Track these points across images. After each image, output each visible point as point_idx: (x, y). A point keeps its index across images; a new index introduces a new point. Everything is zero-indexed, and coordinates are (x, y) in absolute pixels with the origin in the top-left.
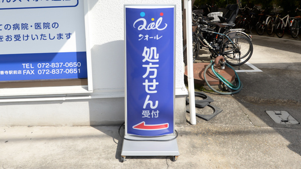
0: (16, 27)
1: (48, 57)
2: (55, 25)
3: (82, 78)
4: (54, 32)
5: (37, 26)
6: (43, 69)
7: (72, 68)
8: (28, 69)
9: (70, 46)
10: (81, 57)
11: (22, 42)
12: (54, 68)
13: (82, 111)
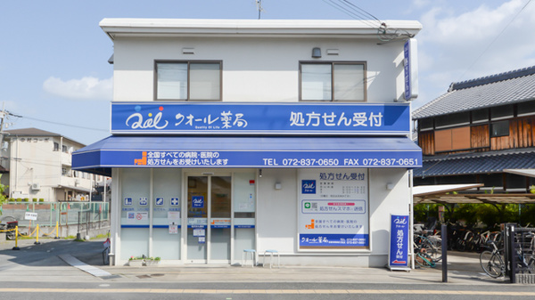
0: (339, 221)
1: (352, 236)
2: (355, 221)
3: (367, 245)
4: (355, 225)
5: (348, 222)
6: (349, 241)
7: (362, 241)
8: (342, 241)
9: (361, 231)
10: (367, 237)
11: (340, 229)
12: (354, 241)
13: (365, 261)
